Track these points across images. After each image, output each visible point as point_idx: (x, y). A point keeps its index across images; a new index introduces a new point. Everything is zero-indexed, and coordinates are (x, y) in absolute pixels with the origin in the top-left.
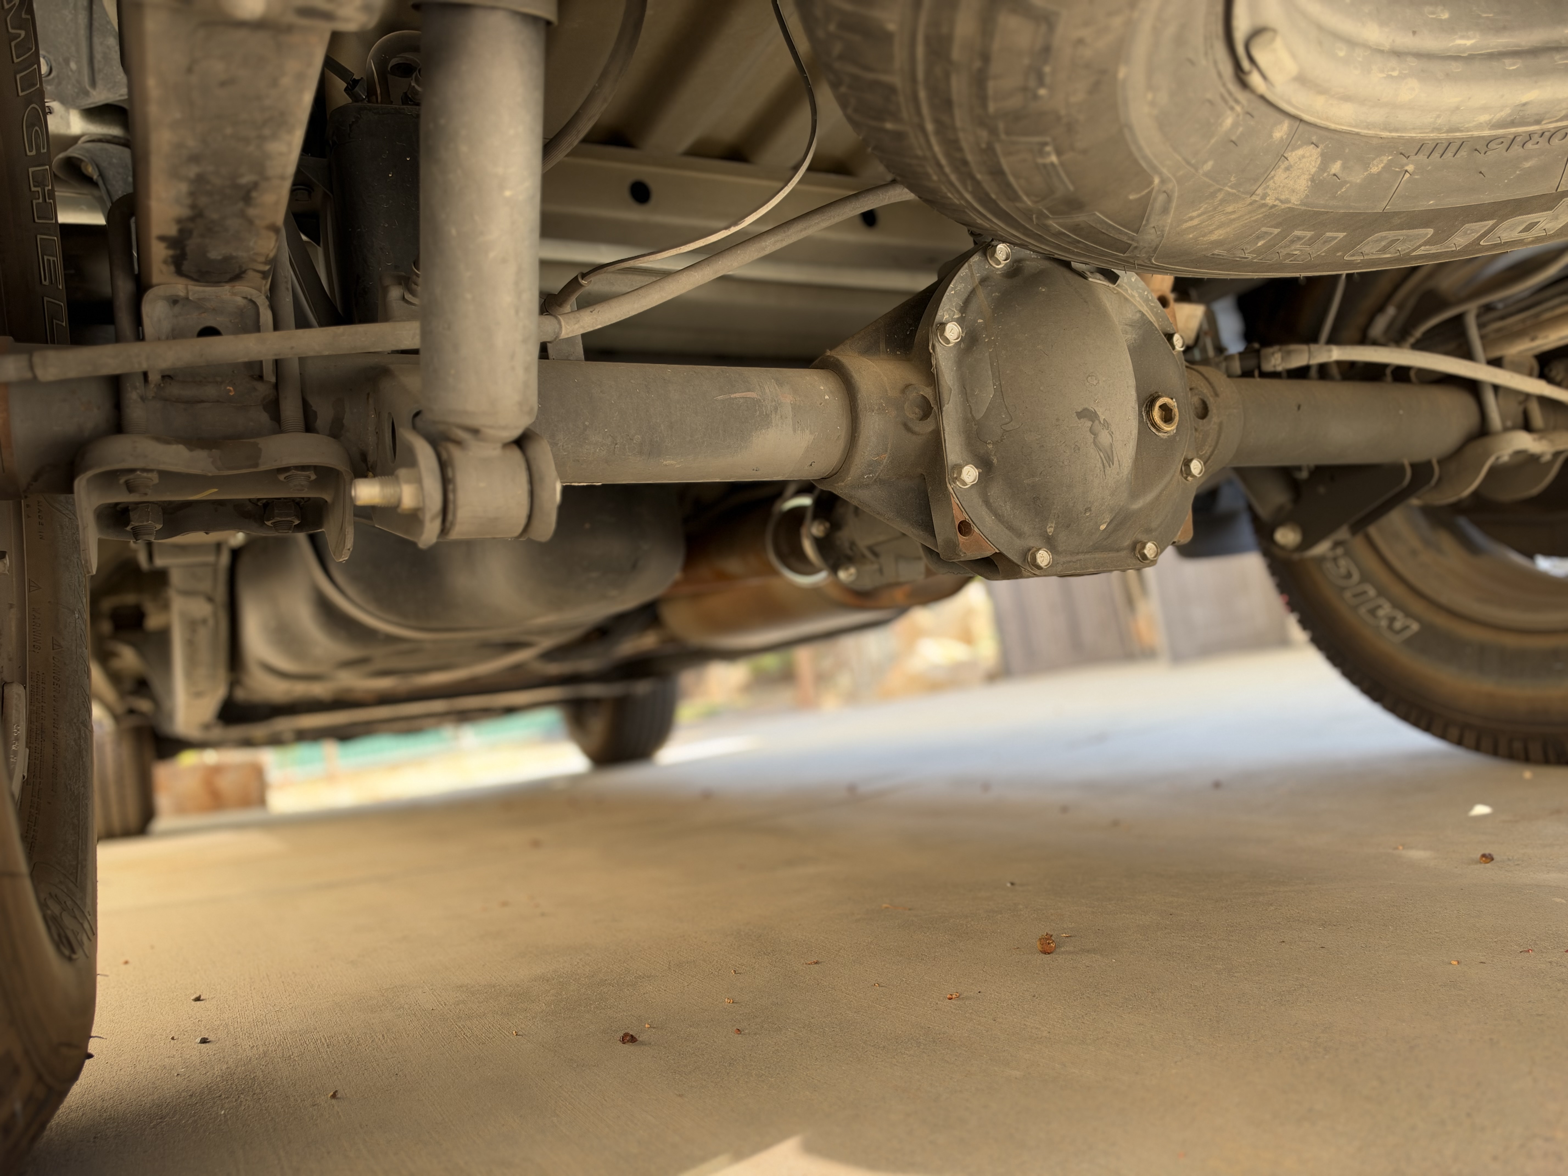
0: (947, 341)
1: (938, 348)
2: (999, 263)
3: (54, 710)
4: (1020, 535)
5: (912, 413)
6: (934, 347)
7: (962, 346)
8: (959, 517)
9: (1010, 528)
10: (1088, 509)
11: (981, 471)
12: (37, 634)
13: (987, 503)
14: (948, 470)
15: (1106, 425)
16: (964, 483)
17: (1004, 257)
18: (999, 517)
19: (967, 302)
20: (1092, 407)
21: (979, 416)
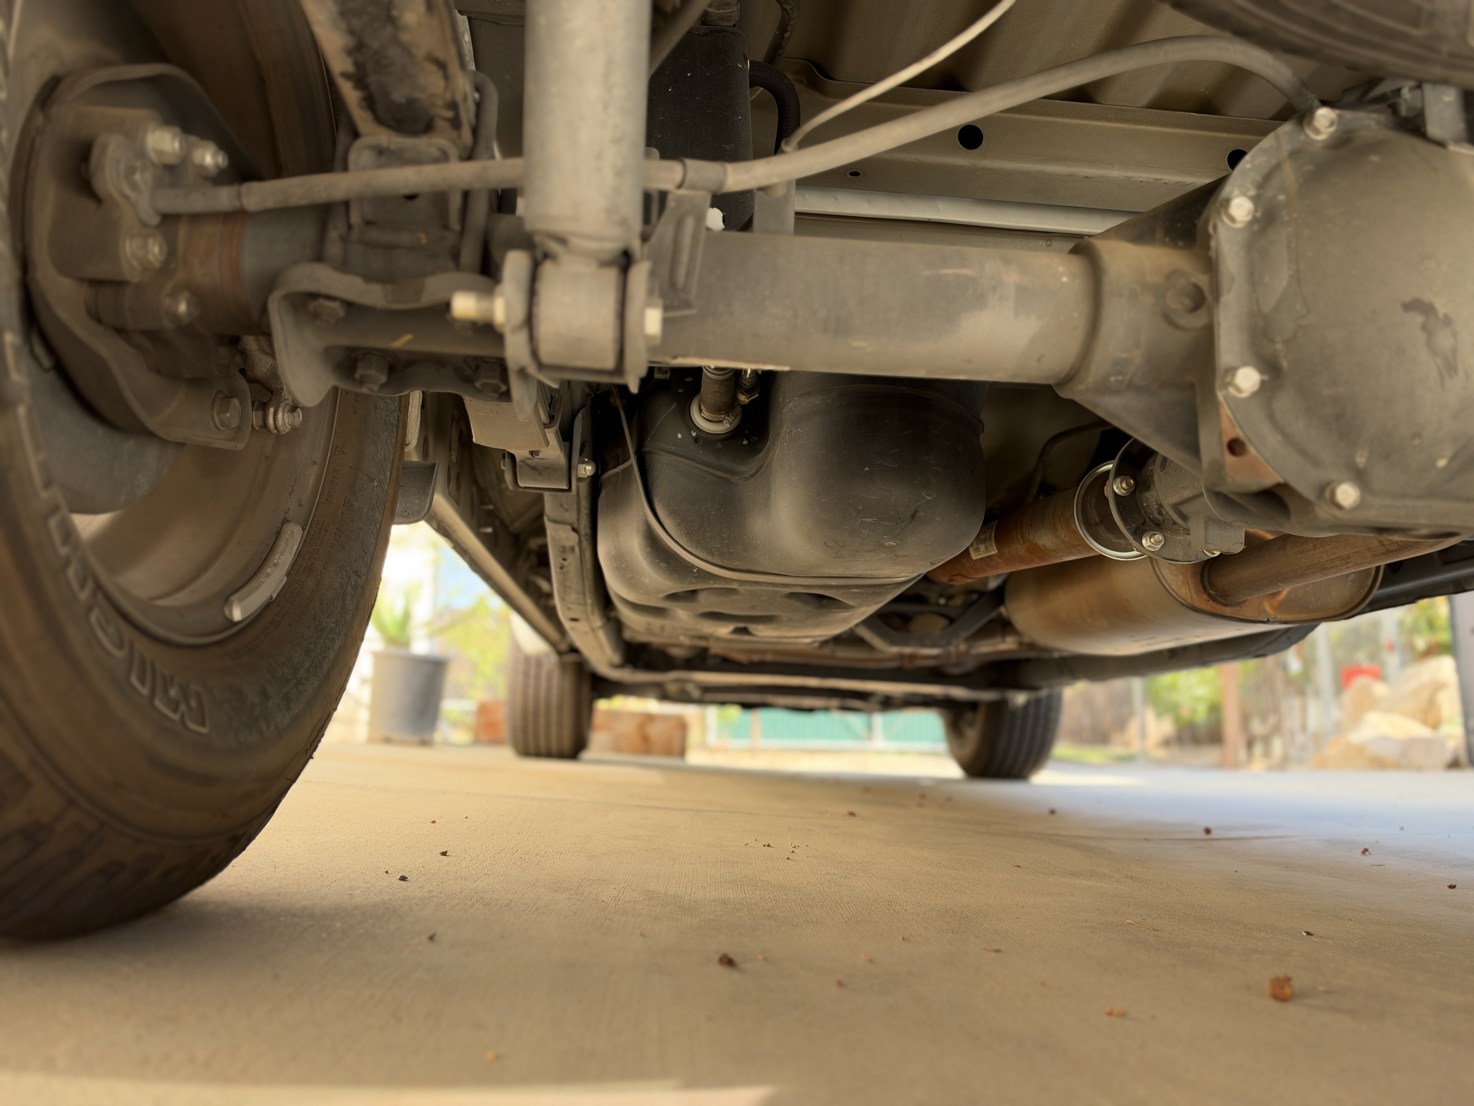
0: (1232, 219)
1: (1221, 229)
2: (1317, 132)
3: (328, 555)
4: (1316, 463)
5: (1175, 303)
6: (1215, 228)
7: (1256, 227)
8: (1231, 431)
9: (1303, 452)
10: (1417, 435)
11: (1266, 378)
12: (332, 491)
13: (1271, 418)
14: (1219, 374)
15: (1447, 321)
16: (1239, 390)
17: (1327, 124)
18: (1287, 437)
19: (1267, 178)
20: (1427, 296)
21: (1267, 308)
